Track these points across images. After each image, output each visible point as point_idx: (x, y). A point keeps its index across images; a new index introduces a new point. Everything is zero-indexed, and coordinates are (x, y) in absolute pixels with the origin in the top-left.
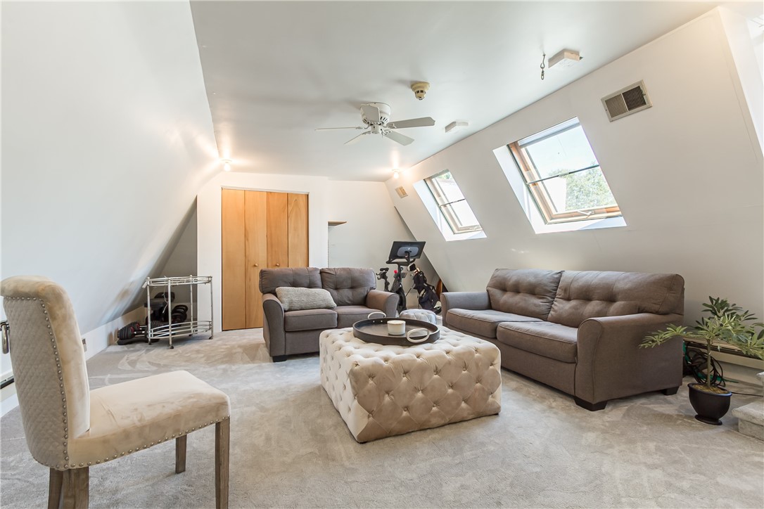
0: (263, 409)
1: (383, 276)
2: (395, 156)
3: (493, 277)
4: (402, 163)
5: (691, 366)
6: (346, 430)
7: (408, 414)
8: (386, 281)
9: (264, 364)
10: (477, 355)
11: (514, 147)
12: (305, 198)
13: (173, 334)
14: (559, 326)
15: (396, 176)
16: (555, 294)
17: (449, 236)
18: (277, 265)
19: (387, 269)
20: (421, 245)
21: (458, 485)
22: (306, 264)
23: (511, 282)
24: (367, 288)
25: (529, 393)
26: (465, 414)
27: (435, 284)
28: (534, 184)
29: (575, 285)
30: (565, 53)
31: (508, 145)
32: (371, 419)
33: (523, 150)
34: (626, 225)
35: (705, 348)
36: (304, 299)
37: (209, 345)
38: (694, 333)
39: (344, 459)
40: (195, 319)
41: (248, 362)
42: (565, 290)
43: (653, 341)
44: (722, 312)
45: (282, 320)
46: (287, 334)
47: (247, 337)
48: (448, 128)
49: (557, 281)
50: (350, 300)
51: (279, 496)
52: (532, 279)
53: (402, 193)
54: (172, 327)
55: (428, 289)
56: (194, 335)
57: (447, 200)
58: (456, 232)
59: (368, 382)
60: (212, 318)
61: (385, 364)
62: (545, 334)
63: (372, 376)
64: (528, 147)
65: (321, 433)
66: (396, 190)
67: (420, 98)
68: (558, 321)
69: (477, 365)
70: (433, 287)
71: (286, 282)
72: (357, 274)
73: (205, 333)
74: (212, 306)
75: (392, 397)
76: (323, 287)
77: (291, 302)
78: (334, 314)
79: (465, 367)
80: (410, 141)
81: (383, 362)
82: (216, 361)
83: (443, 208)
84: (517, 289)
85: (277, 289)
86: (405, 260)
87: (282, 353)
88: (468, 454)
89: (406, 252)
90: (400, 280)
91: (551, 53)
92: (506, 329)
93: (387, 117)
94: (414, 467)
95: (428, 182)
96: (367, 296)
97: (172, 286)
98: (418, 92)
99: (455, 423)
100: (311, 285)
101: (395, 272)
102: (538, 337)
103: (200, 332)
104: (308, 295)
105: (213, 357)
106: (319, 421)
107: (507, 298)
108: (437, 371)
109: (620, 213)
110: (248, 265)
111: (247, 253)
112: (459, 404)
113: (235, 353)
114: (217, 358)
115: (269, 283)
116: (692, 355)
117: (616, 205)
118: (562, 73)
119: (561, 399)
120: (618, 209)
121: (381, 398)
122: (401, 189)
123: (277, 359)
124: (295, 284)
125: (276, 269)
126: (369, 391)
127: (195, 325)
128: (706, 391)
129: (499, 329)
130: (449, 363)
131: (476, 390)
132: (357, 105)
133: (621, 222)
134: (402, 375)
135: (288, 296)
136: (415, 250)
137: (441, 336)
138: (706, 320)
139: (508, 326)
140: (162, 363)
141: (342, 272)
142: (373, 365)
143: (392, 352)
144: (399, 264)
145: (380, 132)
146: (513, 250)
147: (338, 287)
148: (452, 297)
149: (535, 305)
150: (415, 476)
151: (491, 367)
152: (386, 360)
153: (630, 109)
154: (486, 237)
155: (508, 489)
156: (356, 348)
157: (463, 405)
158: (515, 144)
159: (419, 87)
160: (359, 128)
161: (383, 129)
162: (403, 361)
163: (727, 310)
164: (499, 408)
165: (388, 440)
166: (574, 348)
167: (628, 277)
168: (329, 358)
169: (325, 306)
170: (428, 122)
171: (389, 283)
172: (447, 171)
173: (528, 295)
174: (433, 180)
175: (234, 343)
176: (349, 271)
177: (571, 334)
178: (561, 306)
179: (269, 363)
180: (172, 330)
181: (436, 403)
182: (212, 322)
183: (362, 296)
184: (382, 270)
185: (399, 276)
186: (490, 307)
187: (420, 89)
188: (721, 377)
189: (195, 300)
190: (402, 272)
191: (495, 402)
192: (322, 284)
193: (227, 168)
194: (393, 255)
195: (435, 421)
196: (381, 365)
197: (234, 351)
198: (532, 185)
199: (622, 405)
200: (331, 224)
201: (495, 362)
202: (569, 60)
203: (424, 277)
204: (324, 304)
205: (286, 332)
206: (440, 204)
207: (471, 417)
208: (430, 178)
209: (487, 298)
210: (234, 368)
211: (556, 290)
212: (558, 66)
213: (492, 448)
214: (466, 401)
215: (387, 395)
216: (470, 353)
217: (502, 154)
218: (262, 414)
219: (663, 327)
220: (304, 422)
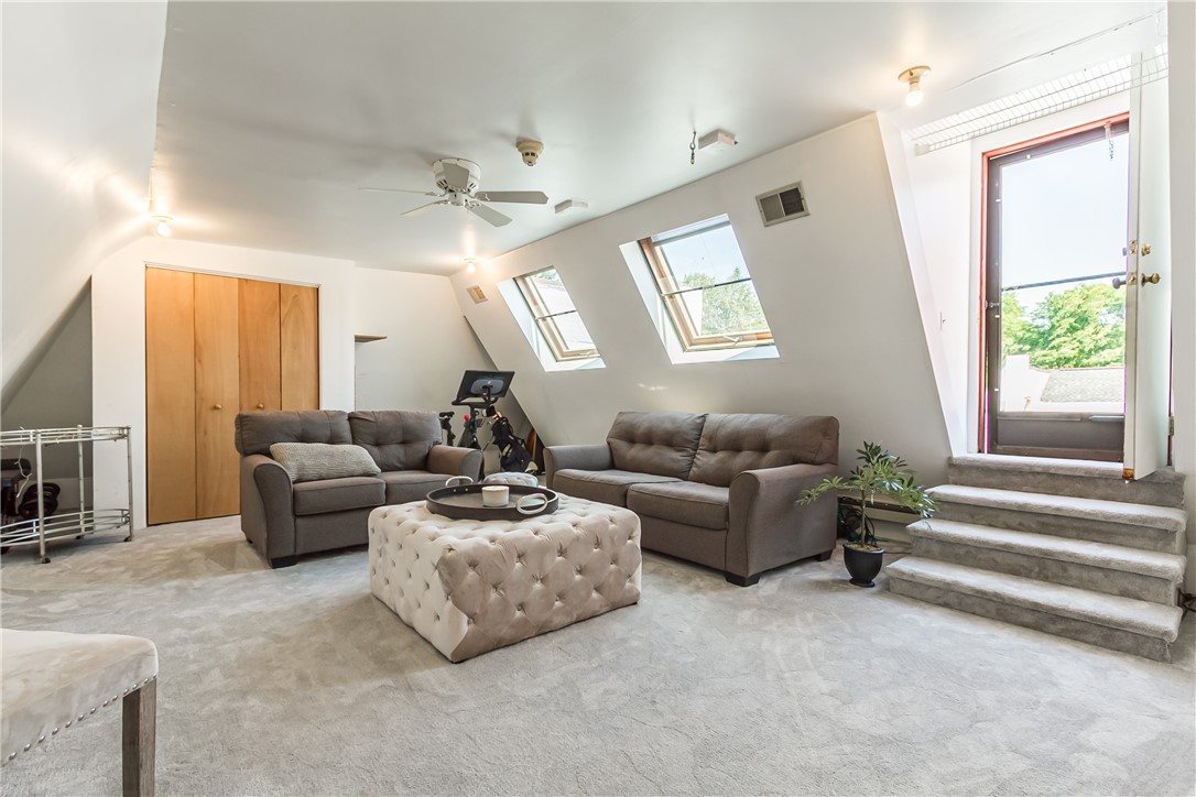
0: (278, 639)
1: (446, 425)
2: (469, 239)
3: (616, 424)
4: (480, 250)
5: (844, 526)
6: (430, 649)
7: (524, 615)
8: (449, 432)
9: (254, 573)
10: (612, 526)
11: (646, 244)
12: (312, 296)
13: (46, 536)
14: (703, 486)
15: (471, 269)
16: (697, 445)
17: (549, 364)
18: (258, 407)
19: (451, 414)
20: (508, 376)
21: (601, 691)
22: (313, 404)
23: (641, 430)
24: (428, 443)
25: (671, 574)
26: (597, 607)
27: (524, 435)
28: (671, 296)
29: (723, 432)
30: (720, 135)
31: (639, 242)
32: (472, 625)
33: (657, 249)
34: (778, 356)
35: (860, 504)
36: (325, 461)
37: (129, 552)
38: (849, 484)
39: (436, 687)
40: (89, 507)
41: (224, 573)
42: (710, 439)
43: (809, 496)
44: (876, 458)
45: (290, 496)
46: (299, 521)
47: (206, 533)
48: (559, 207)
49: (700, 428)
50: (401, 462)
51: (347, 748)
52: (668, 426)
53: (478, 295)
54: (46, 522)
55: (514, 444)
56: (88, 536)
57: (548, 312)
58: (560, 358)
59: (467, 573)
60: (131, 504)
61: (492, 546)
62: (690, 496)
63: (473, 565)
64: (663, 246)
65: (391, 659)
66: (469, 290)
67: (530, 163)
68: (702, 479)
69: (612, 540)
70: (523, 441)
71: (287, 434)
72: (411, 422)
73: (114, 532)
74: (130, 481)
75: (502, 592)
76: (354, 443)
77: (301, 468)
78: (381, 483)
79: (598, 544)
80: (505, 220)
81: (487, 543)
82: (154, 576)
83: (541, 322)
84: (649, 439)
85: (273, 447)
86: (481, 400)
87: (290, 552)
88: (607, 654)
89: (485, 387)
90: (473, 431)
91: (702, 131)
92: (641, 493)
93: (475, 183)
94: (539, 680)
95: (520, 282)
96: (428, 454)
97: (45, 446)
98: (527, 154)
99: (584, 620)
100: (334, 439)
101: (466, 418)
102: (682, 500)
103: (101, 528)
104: (332, 455)
105: (145, 569)
106: (382, 643)
107: (636, 452)
108: (562, 552)
109: (772, 341)
110: (202, 408)
111: (200, 386)
112: (589, 594)
113: (191, 561)
114: (154, 571)
115: (255, 435)
116: (845, 512)
117: (769, 330)
118: (712, 157)
119: (708, 578)
120: (770, 335)
121: (485, 593)
122: (477, 289)
123: (278, 562)
124: (304, 438)
125: (258, 412)
126: (470, 586)
127: (89, 518)
128: (861, 549)
129: (630, 493)
130: (577, 539)
131: (610, 574)
132: (430, 159)
133: (772, 352)
134: (515, 559)
135: (294, 457)
136: (498, 384)
137: (560, 505)
138: (861, 468)
139: (642, 488)
140: (36, 587)
141: (387, 418)
142: (474, 549)
143: (498, 529)
144: (472, 406)
145: (464, 203)
146: (641, 385)
147: (381, 441)
148: (562, 453)
149: (673, 460)
150: (543, 690)
151: (629, 541)
152: (492, 540)
153: (787, 214)
154: (604, 366)
155: (662, 685)
156: (440, 528)
157: (595, 595)
158: (648, 240)
159: (528, 147)
160: (432, 194)
161: (469, 200)
162: (516, 539)
163: (881, 457)
164: (638, 595)
165: (496, 654)
166: (725, 509)
167: (781, 420)
168: (390, 548)
169: (361, 472)
170: (539, 198)
171: (454, 436)
172: (552, 267)
173: (663, 447)
174: (527, 279)
175: (182, 544)
176: (398, 416)
177: (721, 494)
178: (706, 460)
179: (264, 571)
180: (46, 529)
181: (561, 596)
182: (130, 511)
183: (421, 455)
184: (442, 415)
185: (471, 425)
186: (613, 465)
187: (530, 151)
188: (872, 537)
189: (89, 472)
190: (477, 418)
191: (632, 588)
192: (353, 437)
193: (164, 230)
194: (465, 391)
195: (558, 620)
196: (487, 547)
197: (187, 557)
198: (669, 298)
199: (776, 576)
200: (359, 339)
201: (634, 534)
202: (722, 144)
203: (508, 425)
204: (359, 469)
205: (296, 516)
206: (537, 316)
207: (604, 610)
208: (523, 277)
209: (608, 454)
210: (197, 584)
211: (698, 439)
212: (711, 150)
213: (635, 643)
214: (598, 589)
215: (493, 590)
216: (604, 524)
217: (630, 252)
218: (279, 645)
219: (819, 479)
220: (358, 648)
